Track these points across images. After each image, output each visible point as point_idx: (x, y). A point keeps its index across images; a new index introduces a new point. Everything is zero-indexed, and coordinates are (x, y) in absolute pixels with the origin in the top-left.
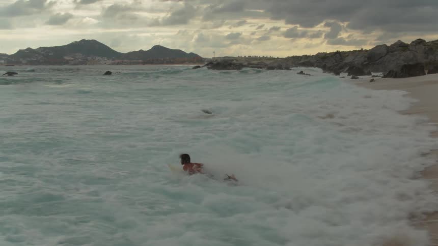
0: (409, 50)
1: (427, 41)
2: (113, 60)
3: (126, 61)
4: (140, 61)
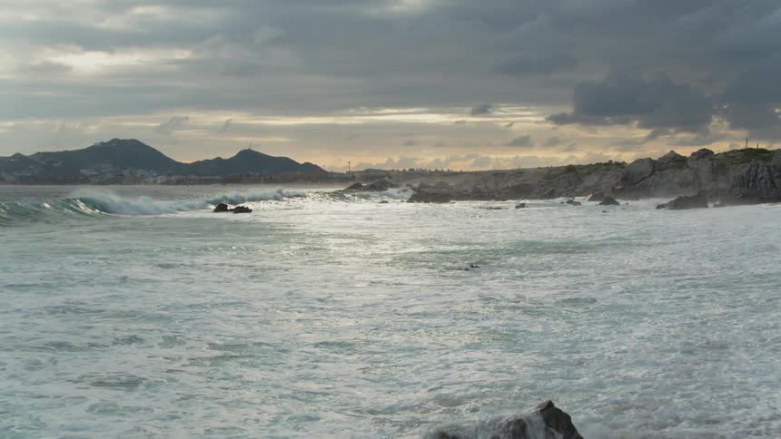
0: (688, 167)
1: (715, 153)
2: (170, 176)
3: (193, 176)
4: (218, 177)
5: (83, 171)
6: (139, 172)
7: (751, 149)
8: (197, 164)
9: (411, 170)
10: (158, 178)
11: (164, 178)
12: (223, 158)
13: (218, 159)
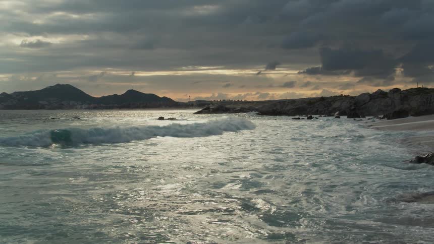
0: (388, 97)
1: (402, 90)
2: (89, 104)
3: (102, 105)
4: (116, 105)
5: (41, 102)
6: (71, 103)
7: (420, 88)
8: (104, 98)
9: (224, 100)
10: (83, 106)
11: (87, 106)
12: (118, 94)
13: (116, 95)
